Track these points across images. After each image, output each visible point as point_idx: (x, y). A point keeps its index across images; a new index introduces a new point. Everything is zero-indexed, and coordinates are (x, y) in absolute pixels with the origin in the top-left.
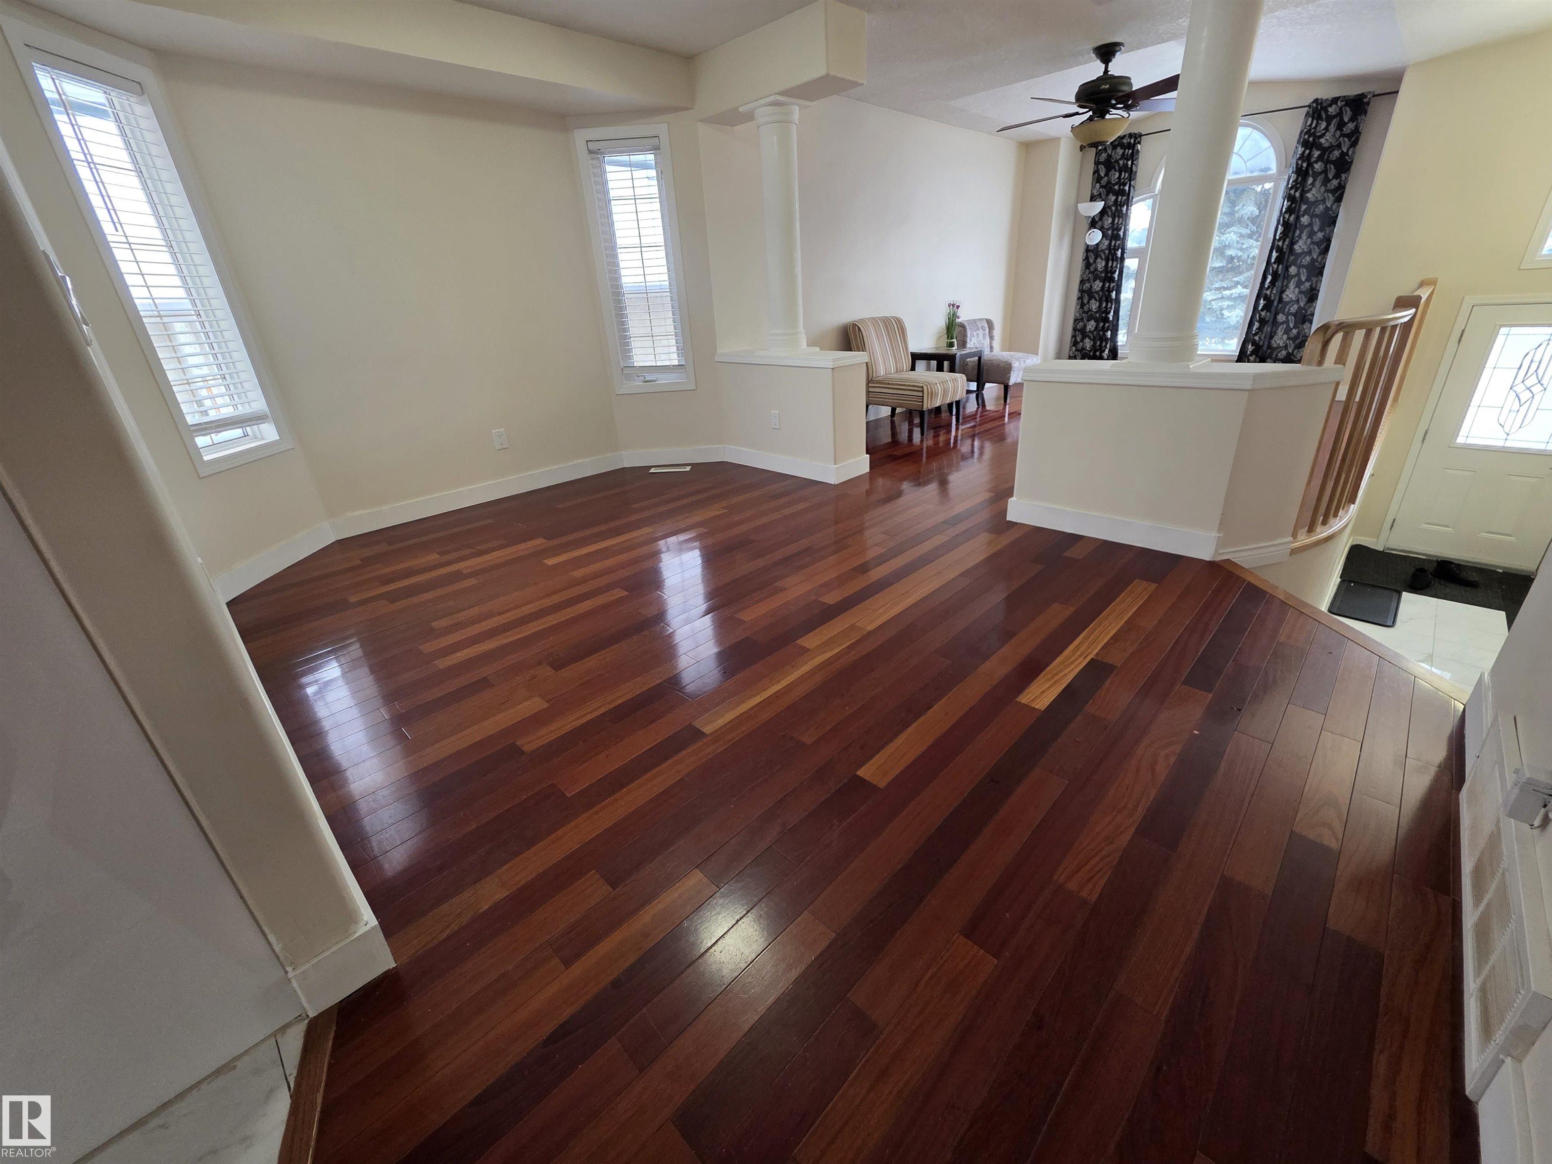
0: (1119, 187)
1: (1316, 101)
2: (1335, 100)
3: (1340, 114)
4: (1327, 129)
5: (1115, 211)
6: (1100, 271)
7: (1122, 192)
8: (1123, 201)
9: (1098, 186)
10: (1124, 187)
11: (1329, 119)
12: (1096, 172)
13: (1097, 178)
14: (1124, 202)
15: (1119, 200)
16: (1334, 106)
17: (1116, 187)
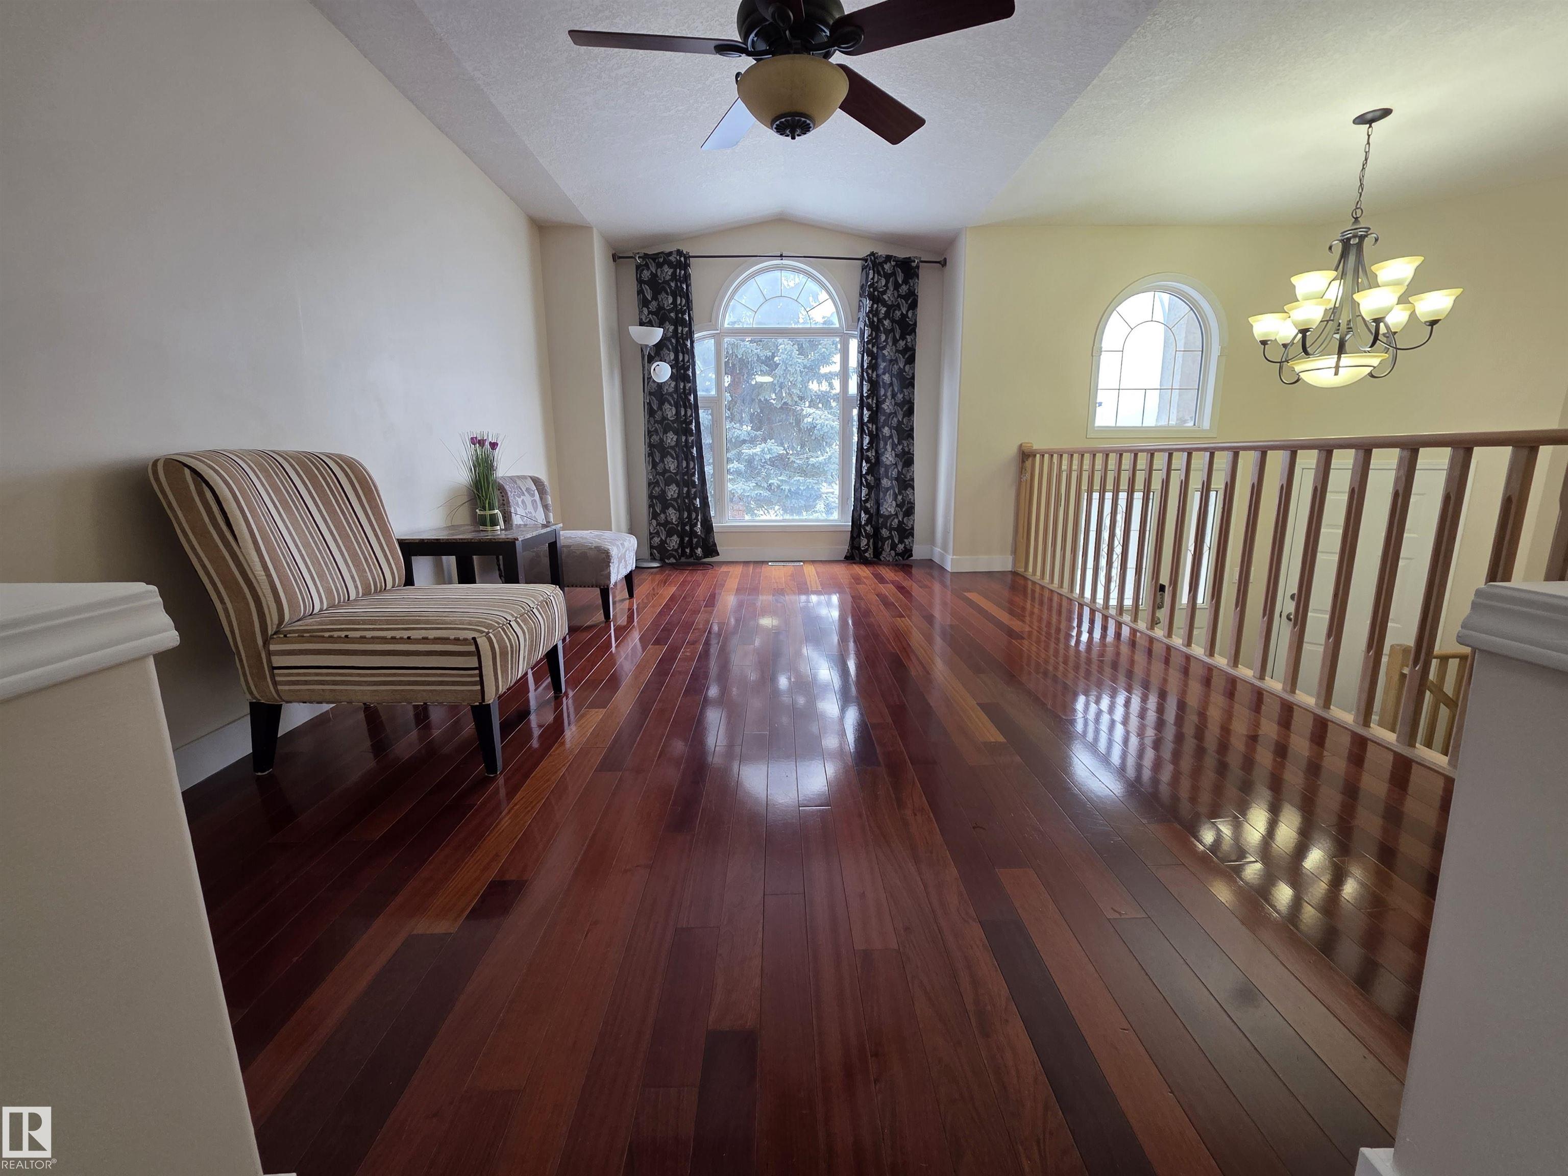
0: (677, 315)
1: (872, 254)
2: (888, 258)
3: (894, 274)
4: (886, 285)
5: (676, 344)
6: (671, 421)
7: (683, 323)
8: (684, 333)
9: (645, 311)
10: (682, 315)
11: (887, 276)
12: (640, 292)
13: (644, 303)
14: (687, 334)
15: (680, 331)
16: (888, 264)
17: (672, 315)
